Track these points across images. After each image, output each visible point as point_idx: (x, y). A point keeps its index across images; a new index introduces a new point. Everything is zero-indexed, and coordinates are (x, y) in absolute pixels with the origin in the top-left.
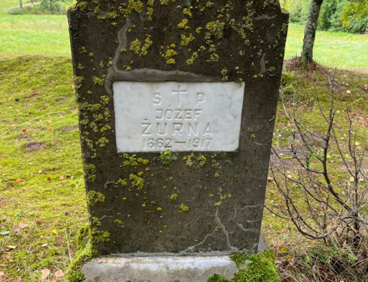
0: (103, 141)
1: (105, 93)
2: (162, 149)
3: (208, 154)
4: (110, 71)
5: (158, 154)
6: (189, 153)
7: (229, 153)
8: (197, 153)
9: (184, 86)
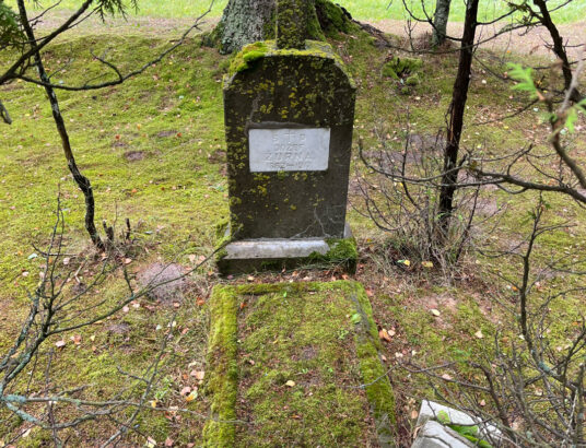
0: (241, 165)
1: (244, 136)
2: (279, 169)
3: (309, 172)
4: (247, 123)
5: (276, 173)
6: (295, 172)
7: (322, 172)
8: (301, 172)
9: (292, 131)
